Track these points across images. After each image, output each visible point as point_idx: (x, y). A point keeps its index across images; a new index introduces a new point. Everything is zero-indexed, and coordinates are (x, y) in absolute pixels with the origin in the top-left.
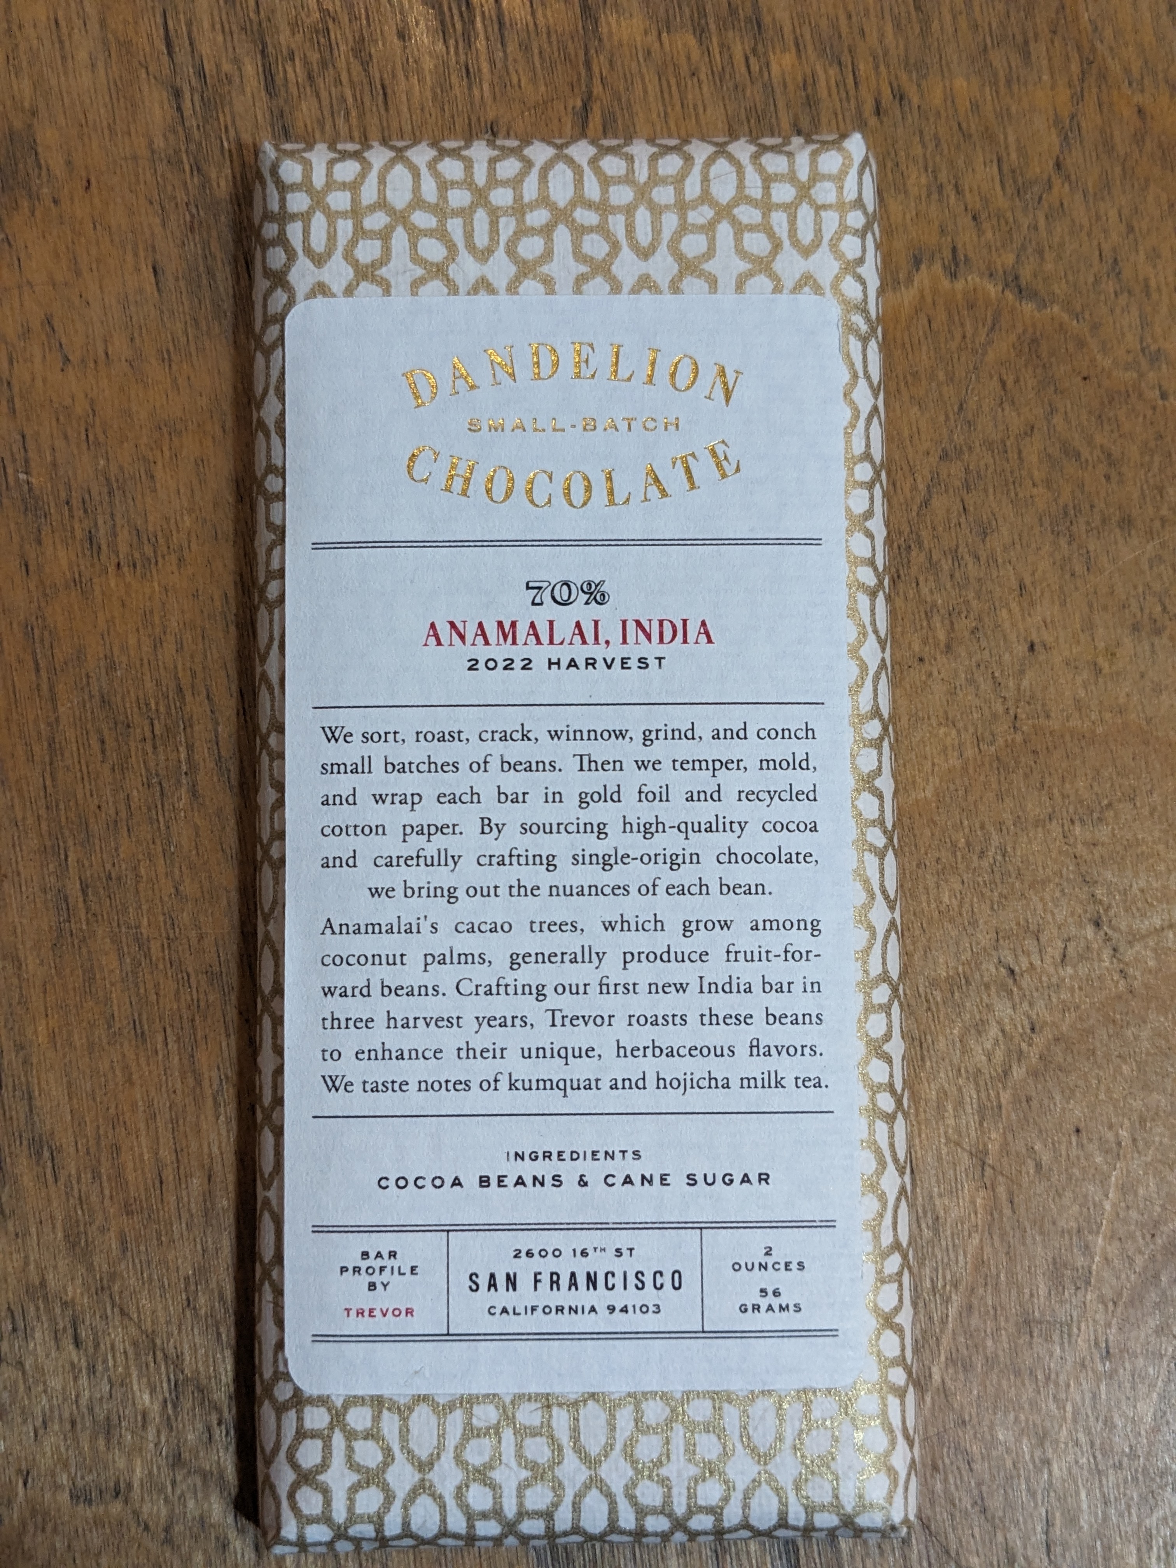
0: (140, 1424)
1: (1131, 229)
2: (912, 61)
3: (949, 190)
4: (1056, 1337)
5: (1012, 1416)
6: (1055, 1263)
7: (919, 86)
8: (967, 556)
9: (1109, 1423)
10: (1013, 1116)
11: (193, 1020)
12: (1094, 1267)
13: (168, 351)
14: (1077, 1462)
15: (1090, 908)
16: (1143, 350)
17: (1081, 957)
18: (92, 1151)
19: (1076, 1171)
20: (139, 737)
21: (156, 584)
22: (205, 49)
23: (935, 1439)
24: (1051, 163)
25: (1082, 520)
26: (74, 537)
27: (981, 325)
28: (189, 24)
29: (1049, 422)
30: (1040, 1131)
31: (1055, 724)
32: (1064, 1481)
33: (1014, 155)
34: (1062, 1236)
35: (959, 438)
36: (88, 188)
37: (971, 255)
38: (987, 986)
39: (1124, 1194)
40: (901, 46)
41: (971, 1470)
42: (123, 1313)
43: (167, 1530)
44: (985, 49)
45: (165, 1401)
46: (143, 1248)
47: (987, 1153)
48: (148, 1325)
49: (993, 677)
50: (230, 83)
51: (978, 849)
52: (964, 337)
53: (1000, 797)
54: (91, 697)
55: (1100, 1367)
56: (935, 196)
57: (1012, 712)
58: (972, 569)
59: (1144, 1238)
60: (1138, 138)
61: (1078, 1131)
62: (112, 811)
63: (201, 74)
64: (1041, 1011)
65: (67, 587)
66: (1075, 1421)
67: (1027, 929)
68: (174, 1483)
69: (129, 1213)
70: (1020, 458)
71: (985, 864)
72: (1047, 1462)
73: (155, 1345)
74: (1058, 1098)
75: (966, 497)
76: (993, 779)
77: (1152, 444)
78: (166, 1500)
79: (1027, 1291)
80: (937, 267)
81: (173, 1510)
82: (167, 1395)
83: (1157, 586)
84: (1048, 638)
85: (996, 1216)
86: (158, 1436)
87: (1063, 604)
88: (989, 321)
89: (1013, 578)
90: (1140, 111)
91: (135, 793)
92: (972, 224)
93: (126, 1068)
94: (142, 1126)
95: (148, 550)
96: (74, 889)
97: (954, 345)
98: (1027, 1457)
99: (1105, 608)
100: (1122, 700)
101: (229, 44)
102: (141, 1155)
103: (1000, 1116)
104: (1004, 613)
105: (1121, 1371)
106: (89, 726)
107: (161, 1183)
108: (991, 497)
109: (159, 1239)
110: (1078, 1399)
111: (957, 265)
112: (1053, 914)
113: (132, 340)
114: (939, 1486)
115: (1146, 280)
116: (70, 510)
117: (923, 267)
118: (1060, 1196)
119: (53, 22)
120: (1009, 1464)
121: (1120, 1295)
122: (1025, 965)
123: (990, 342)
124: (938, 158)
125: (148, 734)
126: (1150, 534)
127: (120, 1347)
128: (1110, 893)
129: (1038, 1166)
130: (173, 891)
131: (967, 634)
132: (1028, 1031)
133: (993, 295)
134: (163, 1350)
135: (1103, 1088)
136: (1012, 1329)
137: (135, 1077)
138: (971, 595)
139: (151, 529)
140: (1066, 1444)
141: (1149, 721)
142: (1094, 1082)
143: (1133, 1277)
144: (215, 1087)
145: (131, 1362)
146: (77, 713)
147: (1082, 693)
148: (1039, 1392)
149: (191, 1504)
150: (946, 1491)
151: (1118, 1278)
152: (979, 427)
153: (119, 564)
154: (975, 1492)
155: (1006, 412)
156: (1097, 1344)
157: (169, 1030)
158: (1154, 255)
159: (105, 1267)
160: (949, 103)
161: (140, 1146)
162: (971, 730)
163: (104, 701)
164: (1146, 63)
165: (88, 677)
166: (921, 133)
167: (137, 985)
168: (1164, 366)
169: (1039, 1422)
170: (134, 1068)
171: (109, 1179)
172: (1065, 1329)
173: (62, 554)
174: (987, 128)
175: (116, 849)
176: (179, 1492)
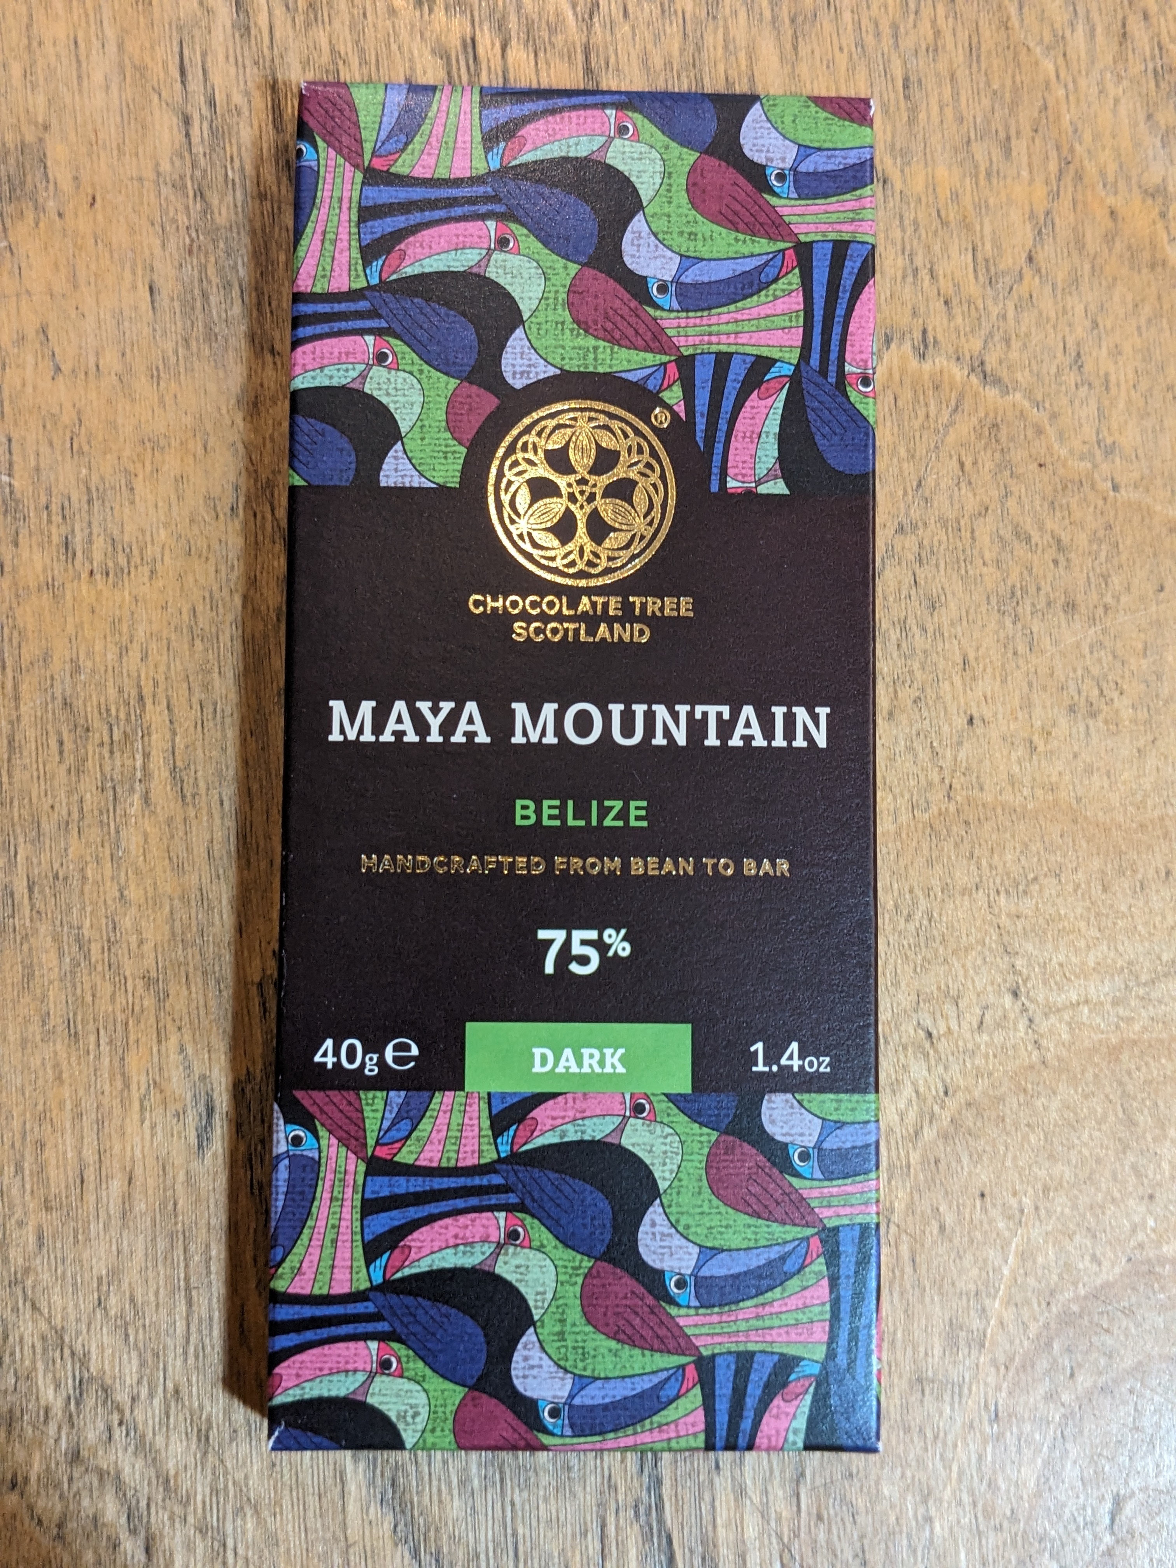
0: (42, 1419)
1: (1095, 325)
2: (898, 146)
3: (924, 274)
4: (947, 1398)
5: (899, 1471)
6: (951, 1324)
7: (902, 171)
8: (914, 628)
9: (992, 1485)
10: (921, 1177)
11: (127, 1024)
12: (989, 1331)
13: (157, 369)
14: (959, 1522)
15: (1010, 978)
16: (1099, 443)
17: (998, 1025)
18: (17, 1145)
19: (978, 1235)
20: (97, 741)
21: (126, 593)
22: (216, 79)
23: (822, 1490)
24: (1024, 256)
25: (1028, 602)
26: (50, 542)
27: (944, 406)
28: (204, 54)
29: (1003, 505)
30: (946, 1193)
31: (989, 798)
32: (944, 1539)
33: (988, 246)
34: (960, 1298)
35: (915, 513)
36: (92, 204)
37: (940, 337)
38: (905, 1048)
39: (1023, 1260)
40: (889, 134)
41: (855, 1522)
42: (34, 1307)
43: (60, 1526)
44: (969, 142)
45: (69, 1398)
46: (59, 1245)
47: (893, 1212)
48: (58, 1321)
49: (932, 746)
50: (239, 114)
51: (905, 912)
52: (928, 416)
53: (930, 863)
54: (53, 698)
55: (988, 1430)
56: (910, 279)
57: (947, 781)
58: (919, 641)
59: (1039, 1305)
60: (1109, 238)
61: (983, 1195)
62: (64, 812)
63: (212, 103)
64: (955, 1075)
65: (39, 590)
66: (960, 1480)
67: (947, 995)
68: (71, 1480)
69: (48, 1209)
70: (973, 538)
71: (911, 927)
72: (929, 1520)
73: (63, 1341)
74: (965, 1160)
75: (918, 571)
76: (925, 846)
77: (1101, 533)
78: (61, 1497)
79: (922, 1350)
80: (907, 347)
81: (67, 1507)
82: (71, 1392)
83: (1095, 671)
84: (988, 714)
85: (897, 1273)
86: (59, 1432)
87: (1004, 681)
88: (953, 403)
89: (957, 652)
90: (1112, 213)
91: (88, 795)
92: (944, 308)
93: (56, 1066)
94: (68, 1125)
95: (122, 560)
96: (20, 887)
97: (917, 424)
98: (911, 1513)
99: (1044, 688)
100: (1054, 779)
101: (241, 78)
102: (65, 1153)
103: (909, 1175)
104: (946, 686)
105: (1008, 1434)
106: (49, 727)
107: (82, 1182)
108: (942, 572)
109: (75, 1236)
110: (965, 1459)
111: (926, 346)
112: (973, 982)
113: (123, 355)
114: (822, 1536)
115: (1107, 375)
116: (49, 515)
117: (893, 346)
118: (961, 1258)
119: (72, 43)
120: (893, 1519)
121: (1012, 1359)
122: (943, 1029)
123: (952, 423)
124: (915, 242)
125: (106, 739)
126: (1093, 620)
127: (28, 1341)
128: (1029, 965)
129: (942, 1228)
130: (117, 894)
131: (909, 702)
132: (942, 1094)
133: (958, 378)
134: (71, 1347)
135: (1010, 1155)
136: (905, 1385)
137: (65, 1076)
138: (916, 666)
139: (126, 539)
140: (949, 1503)
141: (1079, 800)
142: (1002, 1149)
143: (1026, 1343)
144: (143, 1090)
145: (38, 1356)
146: (39, 714)
147: (1016, 769)
148: (926, 1449)
149: (86, 1502)
150: (828, 1542)
151: (1012, 1343)
152: (936, 504)
153: (92, 572)
154: (858, 1545)
155: (963, 491)
156: (986, 1406)
157: (102, 1032)
158: (1116, 352)
159: (20, 1261)
160: (930, 190)
161: (64, 1144)
162: (907, 796)
163: (66, 704)
164: (1121, 167)
165: (52, 678)
166: (901, 217)
167: (74, 986)
168: (1118, 460)
169: (924, 1480)
170: (64, 1065)
171: (32, 1174)
172: (957, 1390)
173: (37, 556)
174: (965, 217)
175: (66, 850)
176: (75, 1489)
